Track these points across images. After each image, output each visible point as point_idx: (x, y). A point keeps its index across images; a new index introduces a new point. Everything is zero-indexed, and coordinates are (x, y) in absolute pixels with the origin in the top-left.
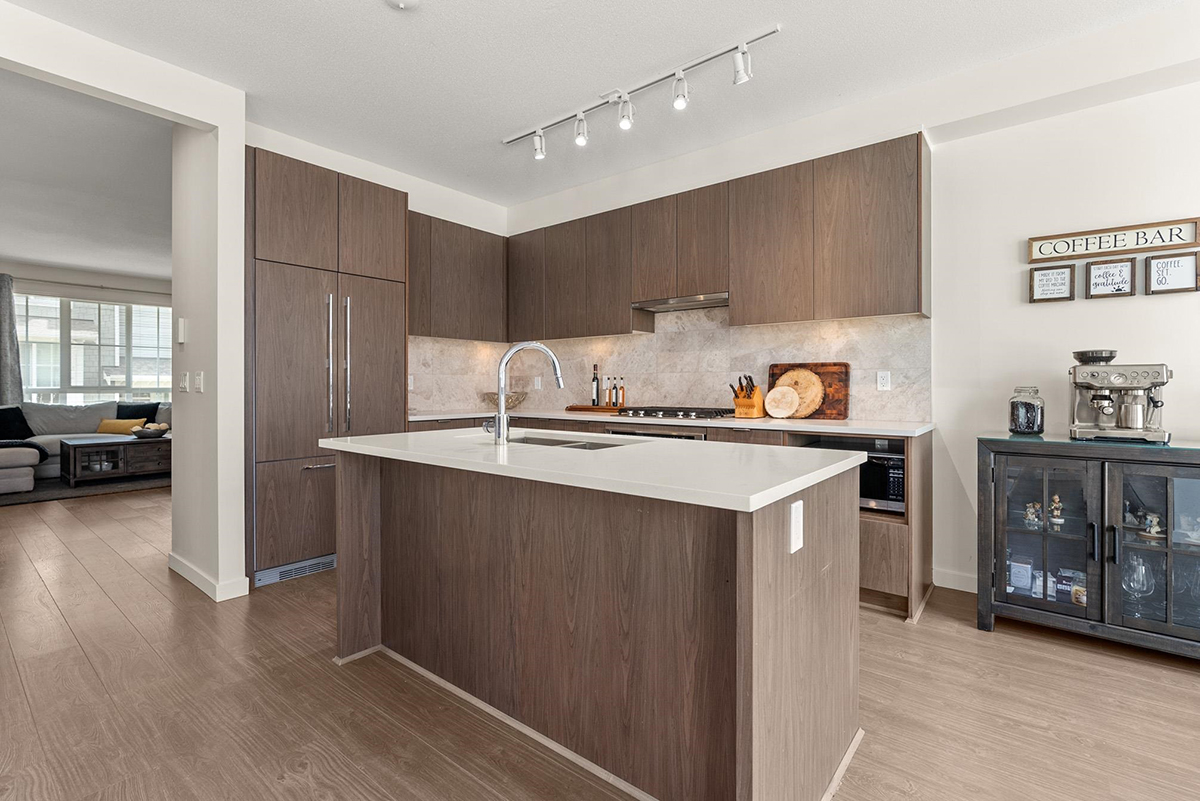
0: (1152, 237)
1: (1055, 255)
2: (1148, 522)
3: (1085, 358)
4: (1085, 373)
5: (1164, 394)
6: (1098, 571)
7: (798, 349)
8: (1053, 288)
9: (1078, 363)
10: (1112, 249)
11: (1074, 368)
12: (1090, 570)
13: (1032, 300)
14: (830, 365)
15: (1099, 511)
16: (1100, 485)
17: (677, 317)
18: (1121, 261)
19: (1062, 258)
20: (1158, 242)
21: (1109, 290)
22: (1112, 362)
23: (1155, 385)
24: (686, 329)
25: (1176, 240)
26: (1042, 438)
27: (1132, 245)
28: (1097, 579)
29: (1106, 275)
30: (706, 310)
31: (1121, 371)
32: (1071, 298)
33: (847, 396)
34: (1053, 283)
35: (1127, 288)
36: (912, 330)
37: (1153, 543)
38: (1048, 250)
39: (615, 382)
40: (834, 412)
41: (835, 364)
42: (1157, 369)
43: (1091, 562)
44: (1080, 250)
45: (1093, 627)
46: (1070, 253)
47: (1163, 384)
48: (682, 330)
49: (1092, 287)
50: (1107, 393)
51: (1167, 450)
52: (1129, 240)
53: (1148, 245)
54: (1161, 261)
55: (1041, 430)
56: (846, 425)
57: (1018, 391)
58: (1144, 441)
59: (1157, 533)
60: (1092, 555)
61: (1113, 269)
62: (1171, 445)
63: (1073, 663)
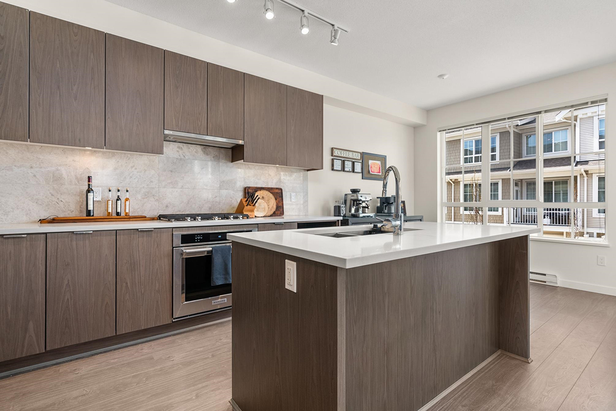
0: (354, 156)
1: (338, 155)
3: (353, 191)
4: (354, 195)
7: (258, 179)
8: (338, 166)
10: (348, 157)
13: (333, 169)
14: (275, 188)
17: (179, 147)
18: (350, 161)
19: (340, 157)
21: (348, 170)
24: (187, 157)
25: (358, 158)
27: (351, 157)
29: (347, 165)
30: (202, 147)
32: (341, 171)
33: (283, 204)
38: (336, 153)
39: (119, 194)
40: (279, 212)
41: (277, 188)
48: (182, 157)
49: (345, 168)
52: (351, 155)
54: (356, 163)
56: (283, 218)
61: (349, 163)
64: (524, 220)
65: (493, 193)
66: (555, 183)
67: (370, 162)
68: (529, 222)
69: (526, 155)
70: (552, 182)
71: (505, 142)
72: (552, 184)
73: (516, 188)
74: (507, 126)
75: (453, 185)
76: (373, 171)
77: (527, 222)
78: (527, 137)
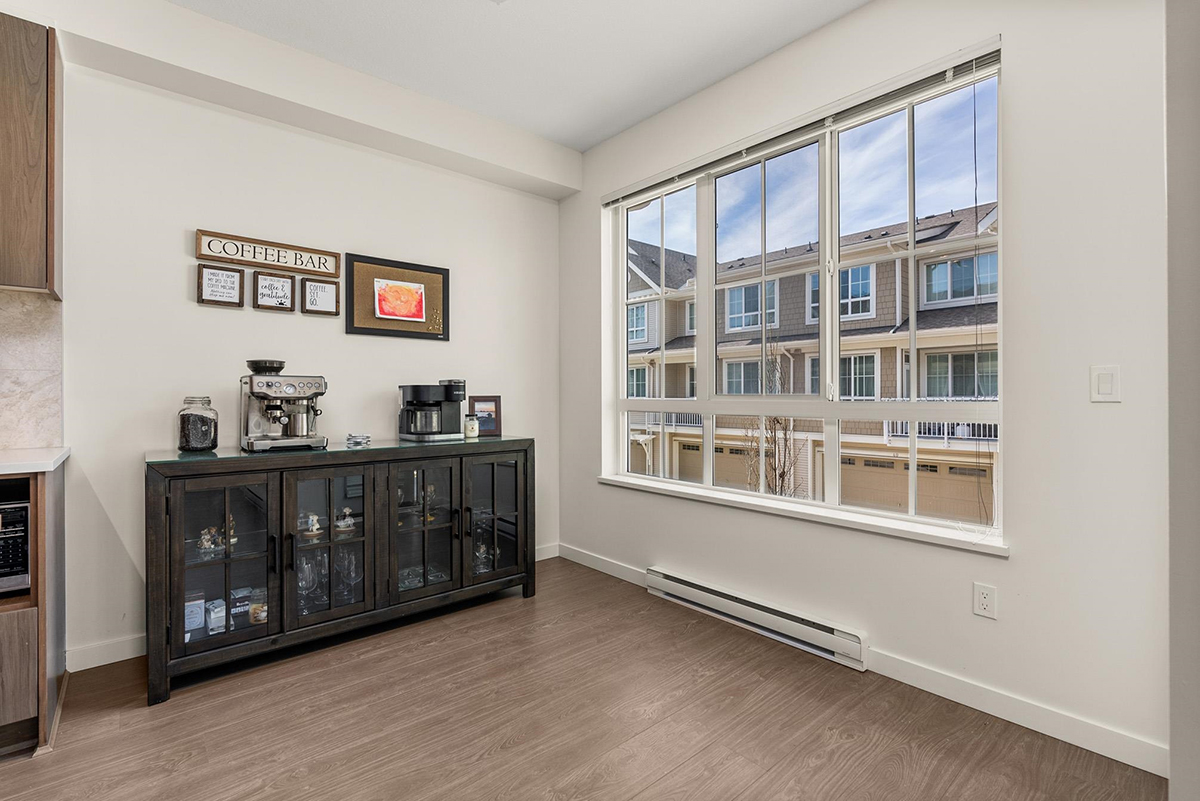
0: (307, 262)
1: (223, 255)
2: (310, 522)
3: (259, 367)
4: (260, 381)
5: (320, 403)
6: (278, 582)
8: (222, 290)
9: (252, 373)
10: (276, 263)
11: (251, 377)
12: (271, 585)
13: (201, 299)
15: (278, 522)
16: (278, 495)
18: (283, 277)
19: (232, 261)
20: (310, 267)
21: (273, 302)
22: (281, 373)
23: (317, 395)
25: (323, 269)
26: (215, 455)
27: (291, 264)
28: (277, 591)
29: (271, 287)
31: (291, 381)
32: (240, 304)
34: (223, 285)
35: (288, 304)
36: (29, 313)
37: (316, 541)
38: (217, 248)
42: (318, 380)
43: (272, 576)
44: (248, 257)
45: (274, 642)
46: (238, 257)
47: (322, 394)
49: (259, 297)
50: (279, 403)
51: (325, 454)
52: (289, 259)
53: (303, 267)
54: (314, 284)
55: (214, 445)
57: (189, 401)
58: (309, 448)
59: (317, 529)
60: (273, 569)
61: (278, 282)
62: (329, 449)
63: (260, 689)
64: (925, 429)
65: (864, 376)
66: (979, 357)
67: (379, 285)
68: (934, 433)
69: (926, 302)
70: (974, 355)
71: (886, 275)
72: (974, 360)
73: (906, 367)
74: (889, 244)
75: (792, 360)
76: (386, 308)
77: (929, 433)
78: (928, 267)
